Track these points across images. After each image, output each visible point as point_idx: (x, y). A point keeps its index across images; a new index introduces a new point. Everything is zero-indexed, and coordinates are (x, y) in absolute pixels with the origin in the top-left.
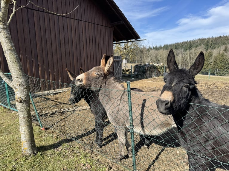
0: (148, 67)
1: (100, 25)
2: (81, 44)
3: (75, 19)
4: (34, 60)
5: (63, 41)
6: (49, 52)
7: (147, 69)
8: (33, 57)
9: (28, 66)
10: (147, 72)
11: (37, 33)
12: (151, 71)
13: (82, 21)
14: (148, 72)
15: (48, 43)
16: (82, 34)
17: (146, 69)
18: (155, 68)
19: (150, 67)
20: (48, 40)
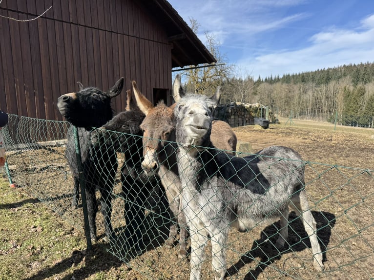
0: (233, 108)
1: (149, 40)
2: (115, 69)
3: (105, 31)
4: (37, 92)
5: (86, 65)
6: (61, 81)
7: (230, 111)
8: (36, 87)
9: (27, 100)
10: (230, 117)
11: (42, 52)
12: (238, 116)
13: (117, 33)
14: (233, 117)
15: (60, 66)
16: (117, 53)
17: (228, 112)
18: (244, 111)
19: (235, 108)
20: (60, 61)
